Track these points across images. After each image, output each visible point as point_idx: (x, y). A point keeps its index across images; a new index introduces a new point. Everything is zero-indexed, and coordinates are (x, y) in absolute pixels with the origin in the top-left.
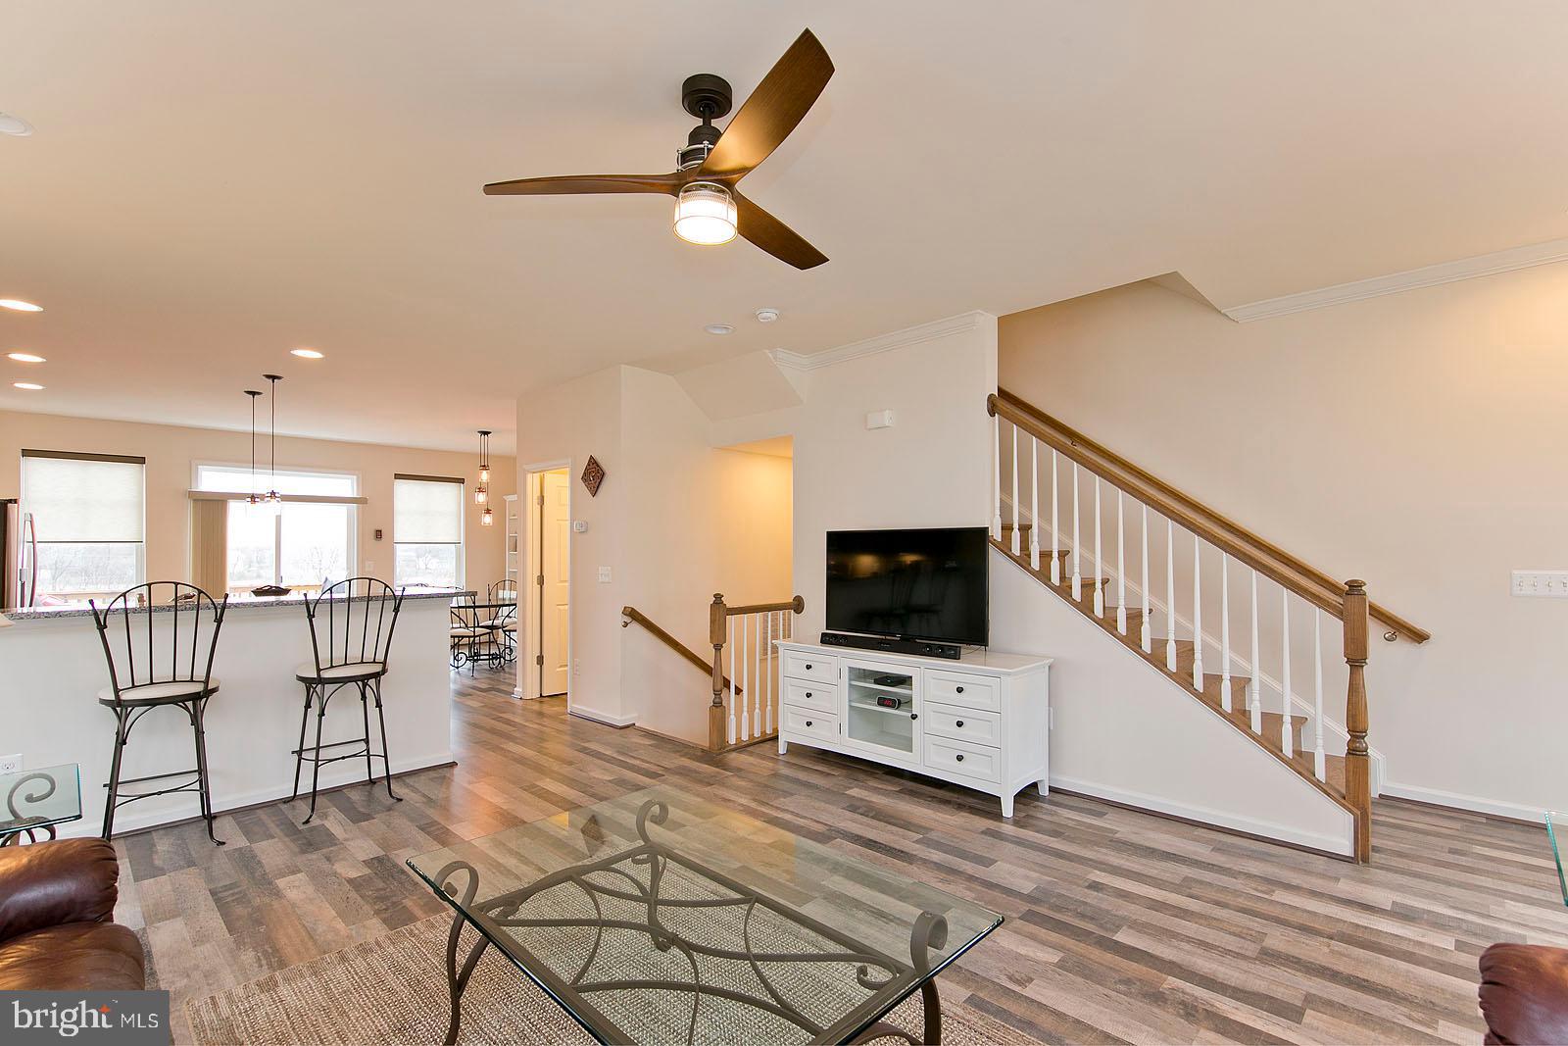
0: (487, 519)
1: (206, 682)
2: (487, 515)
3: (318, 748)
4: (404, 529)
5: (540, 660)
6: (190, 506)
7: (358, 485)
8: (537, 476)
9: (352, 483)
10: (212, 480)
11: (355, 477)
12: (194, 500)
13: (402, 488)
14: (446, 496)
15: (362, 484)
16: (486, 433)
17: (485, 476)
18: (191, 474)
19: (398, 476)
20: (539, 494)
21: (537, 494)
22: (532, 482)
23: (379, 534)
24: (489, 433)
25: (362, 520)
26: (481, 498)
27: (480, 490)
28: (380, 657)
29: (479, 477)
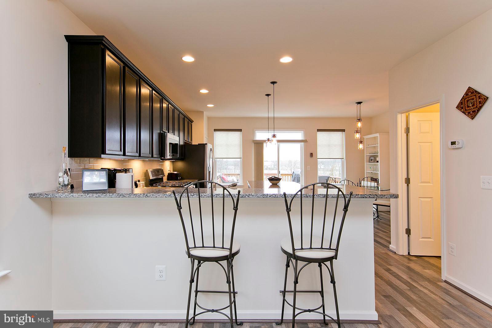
0: (361, 146)
1: (231, 249)
2: (361, 144)
3: (295, 292)
4: (321, 152)
5: (408, 232)
6: (253, 145)
7: (304, 136)
8: (404, 116)
9: (302, 135)
10: (260, 136)
11: (303, 132)
12: (255, 143)
13: (320, 135)
14: (337, 138)
15: (305, 135)
16: (359, 103)
17: (359, 124)
18: (254, 134)
19: (319, 130)
20: (405, 126)
21: (404, 126)
22: (401, 119)
23: (312, 155)
24: (362, 102)
25: (306, 149)
26: (358, 136)
27: (357, 132)
28: (334, 246)
29: (356, 125)
